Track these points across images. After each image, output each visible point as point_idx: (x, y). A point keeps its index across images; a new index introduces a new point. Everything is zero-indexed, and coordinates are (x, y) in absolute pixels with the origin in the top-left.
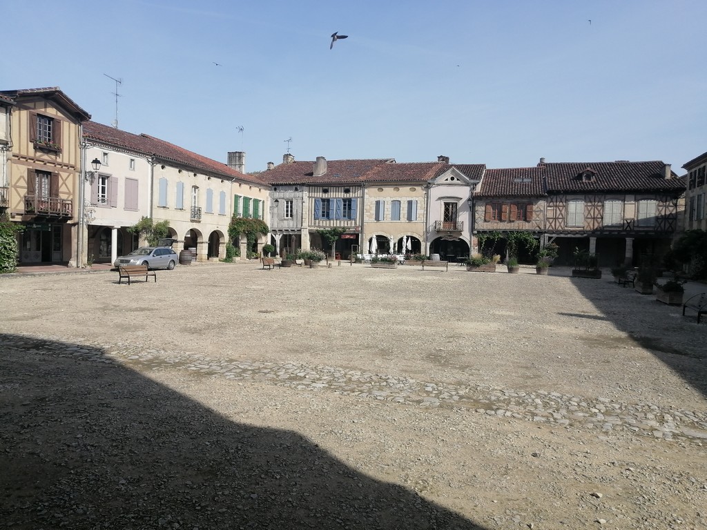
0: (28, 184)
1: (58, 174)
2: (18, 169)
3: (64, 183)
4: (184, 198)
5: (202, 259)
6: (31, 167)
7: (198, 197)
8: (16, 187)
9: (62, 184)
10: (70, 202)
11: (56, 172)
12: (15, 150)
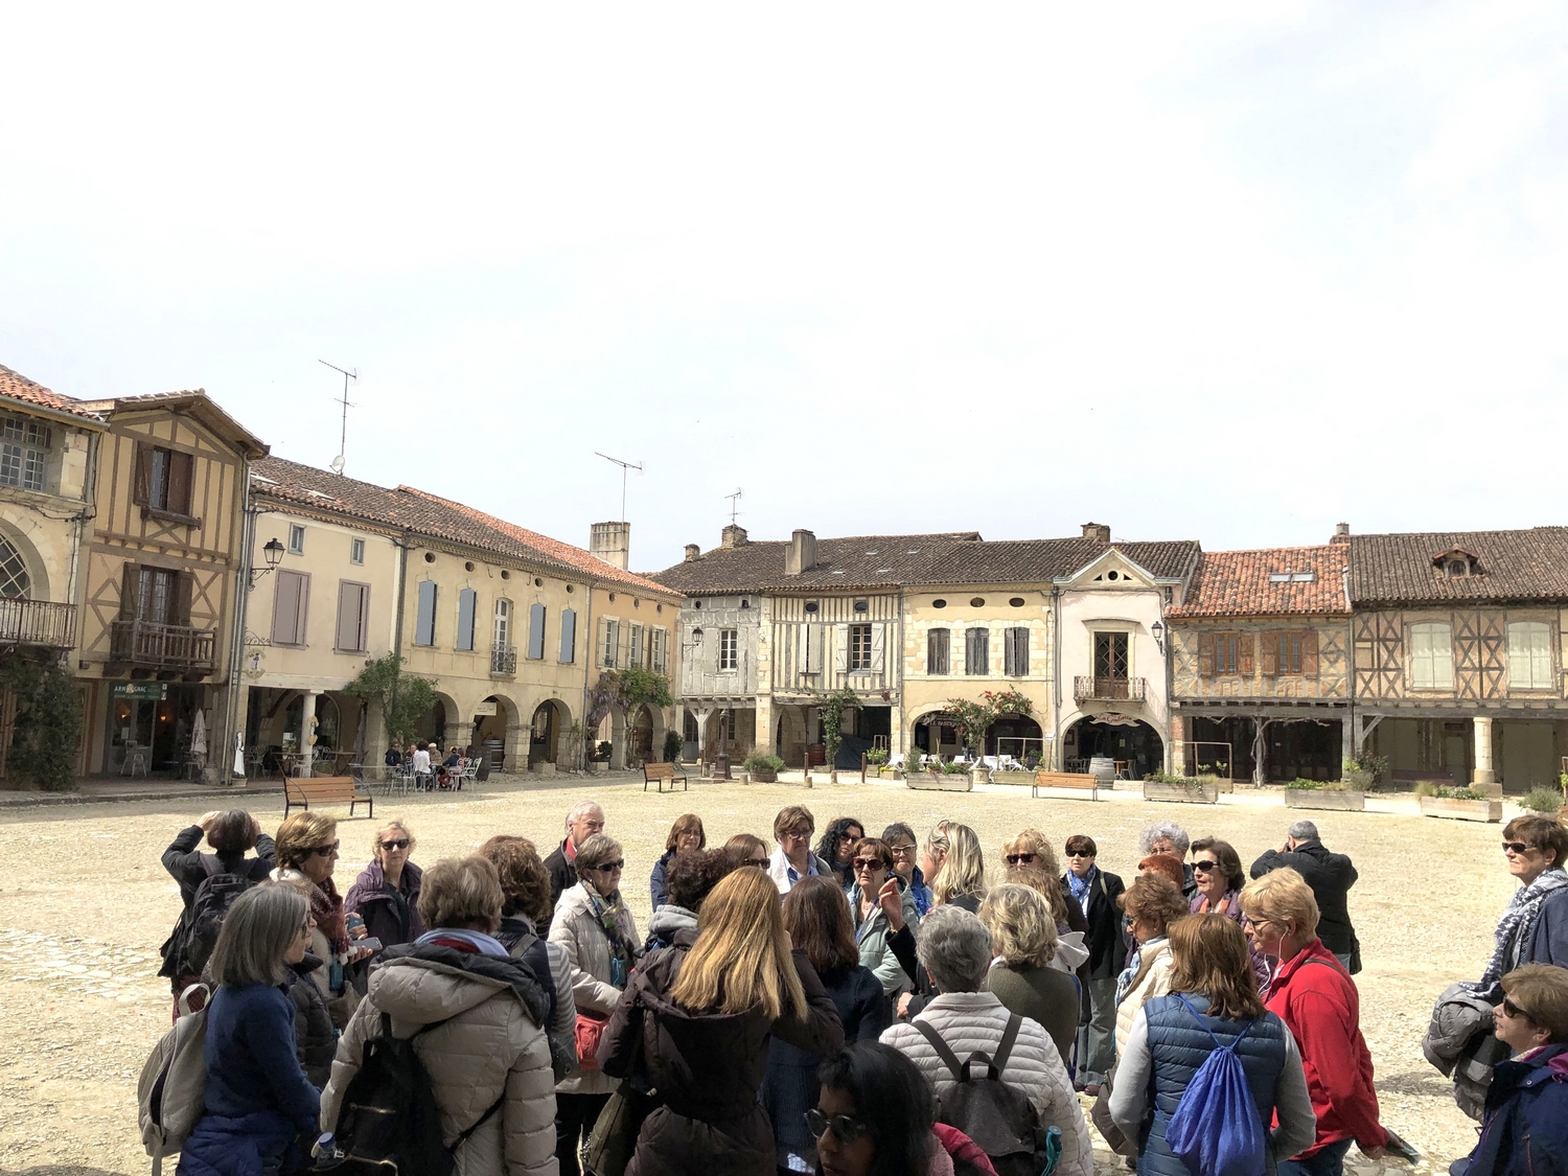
0: (123, 595)
1: (192, 573)
2: (105, 564)
3: (202, 593)
4: (476, 626)
5: (514, 766)
6: (132, 560)
7: (511, 623)
8: (95, 603)
9: (198, 597)
10: (211, 636)
11: (187, 570)
12: (101, 523)
